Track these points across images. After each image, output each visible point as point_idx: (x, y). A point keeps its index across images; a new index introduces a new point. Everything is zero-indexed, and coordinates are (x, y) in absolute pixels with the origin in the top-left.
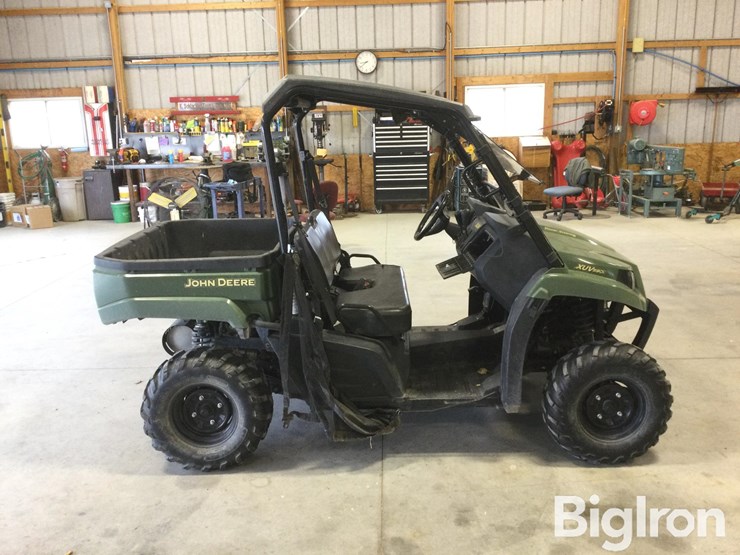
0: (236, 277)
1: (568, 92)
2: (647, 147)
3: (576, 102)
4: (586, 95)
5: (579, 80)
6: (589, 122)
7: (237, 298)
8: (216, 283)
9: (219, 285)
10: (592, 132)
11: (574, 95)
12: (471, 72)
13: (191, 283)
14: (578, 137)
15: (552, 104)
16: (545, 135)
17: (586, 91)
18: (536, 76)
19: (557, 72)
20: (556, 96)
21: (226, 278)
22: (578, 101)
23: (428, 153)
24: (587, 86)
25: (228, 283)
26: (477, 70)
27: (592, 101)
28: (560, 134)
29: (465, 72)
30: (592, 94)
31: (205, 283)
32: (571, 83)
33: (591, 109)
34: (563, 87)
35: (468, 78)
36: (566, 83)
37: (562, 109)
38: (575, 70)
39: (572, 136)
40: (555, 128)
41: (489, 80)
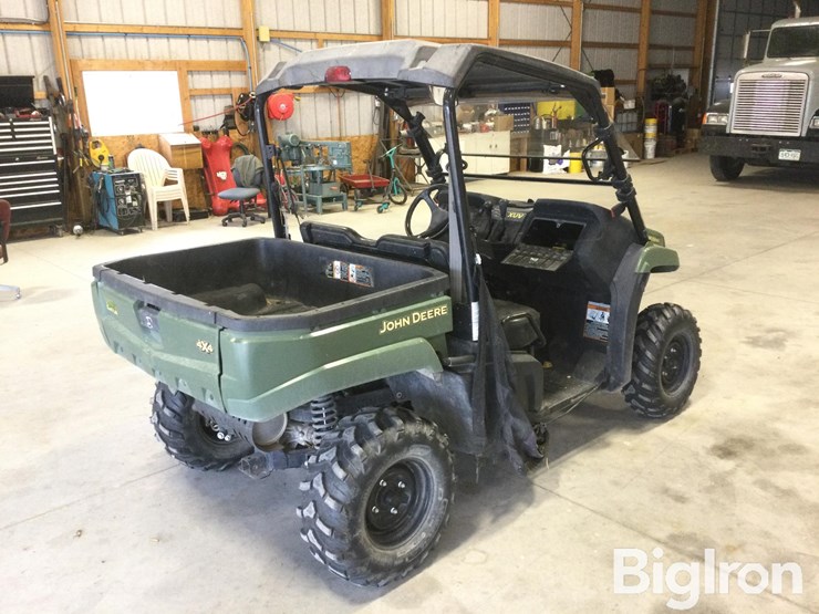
0: (429, 307)
1: (202, 82)
2: (300, 143)
3: (212, 94)
4: (221, 86)
5: (212, 68)
6: (229, 117)
7: (431, 335)
8: (411, 319)
9: (415, 322)
10: (235, 128)
11: (209, 87)
12: (86, 53)
13: (387, 327)
14: (221, 133)
15: (189, 96)
16: (187, 131)
17: (220, 81)
18: (166, 62)
19: (187, 59)
20: (191, 86)
21: (420, 310)
22: (215, 92)
23: (55, 157)
24: (221, 76)
25: (422, 317)
26: (93, 51)
27: (228, 93)
28: (201, 130)
29: (79, 54)
30: (227, 86)
31: (400, 323)
32: (204, 72)
33: (228, 102)
34: (196, 77)
35: (84, 61)
36: (199, 72)
37: (199, 101)
38: (206, 58)
39: (216, 132)
40: (195, 124)
41: (110, 65)
